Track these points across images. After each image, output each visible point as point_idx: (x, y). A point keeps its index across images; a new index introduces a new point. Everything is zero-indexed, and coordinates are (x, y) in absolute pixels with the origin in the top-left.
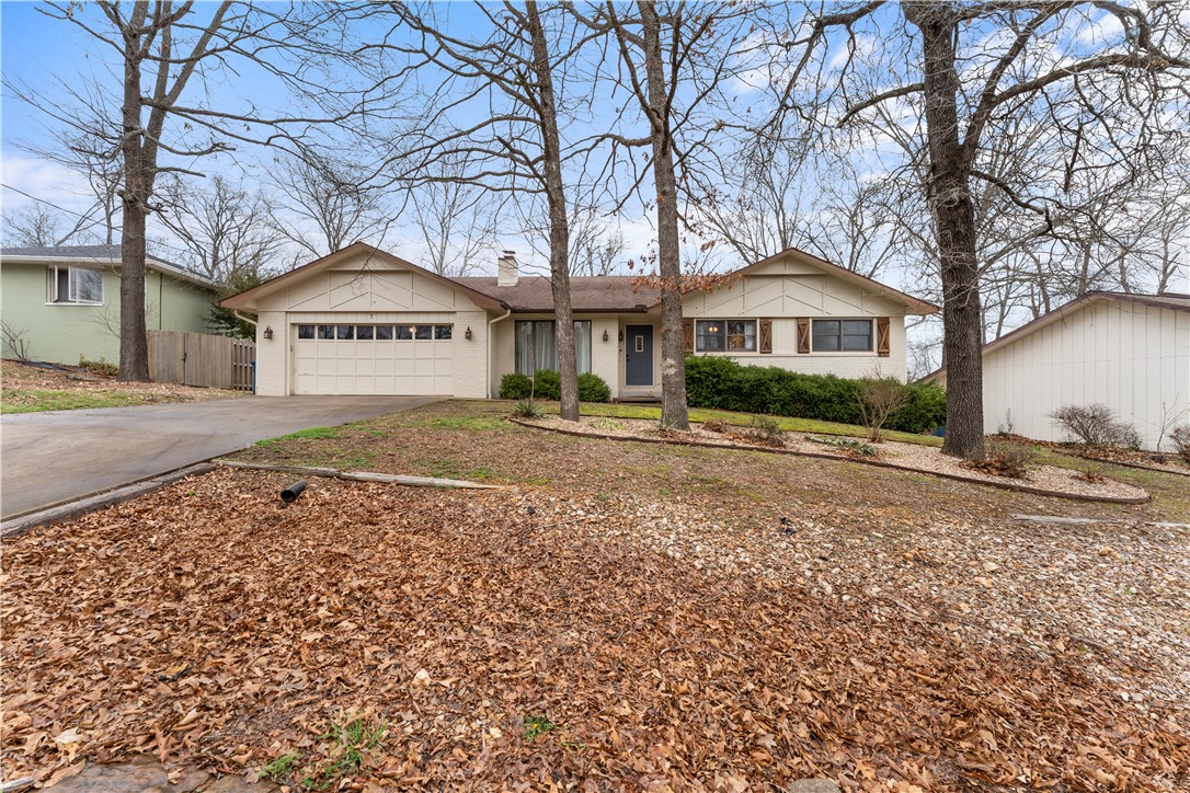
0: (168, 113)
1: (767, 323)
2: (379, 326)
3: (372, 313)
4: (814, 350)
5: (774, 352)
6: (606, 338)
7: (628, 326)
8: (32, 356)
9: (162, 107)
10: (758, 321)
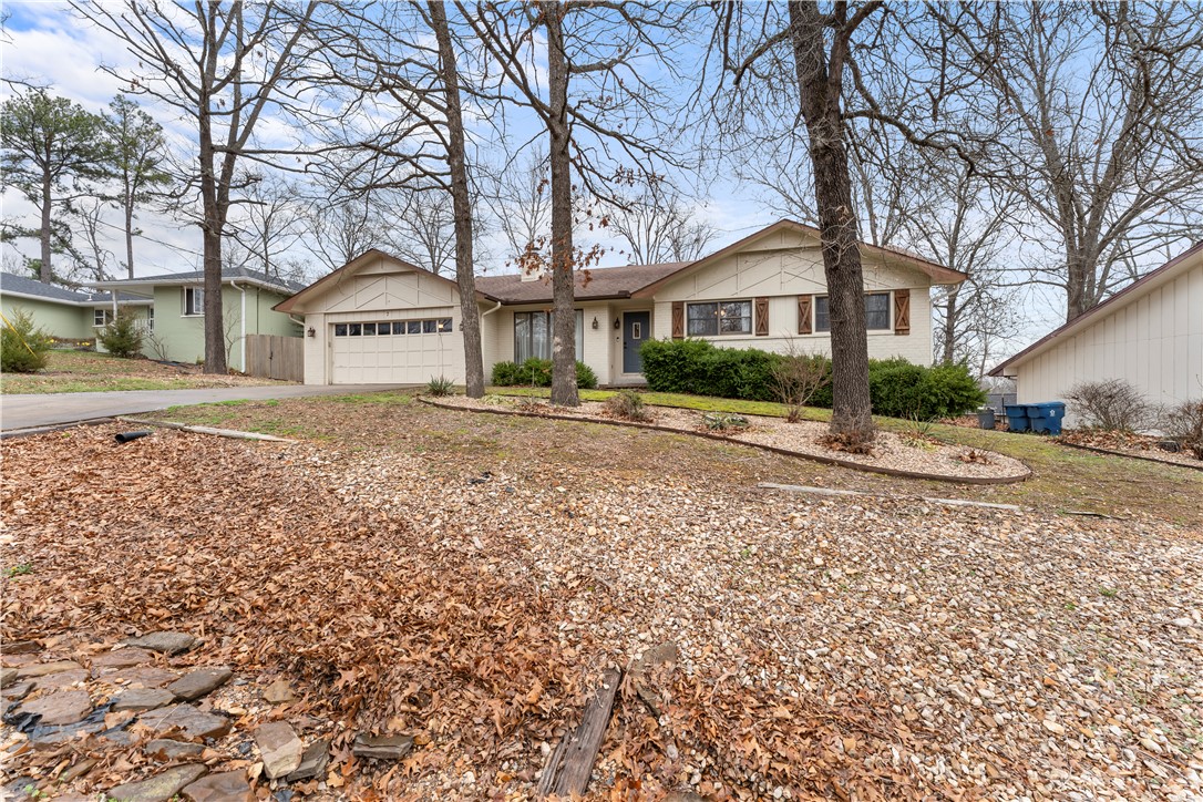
0: (238, 157)
1: (763, 303)
2: (395, 323)
3: (388, 311)
4: (817, 330)
5: (771, 334)
6: (595, 325)
7: (625, 314)
8: (171, 357)
9: (233, 151)
10: (754, 301)
